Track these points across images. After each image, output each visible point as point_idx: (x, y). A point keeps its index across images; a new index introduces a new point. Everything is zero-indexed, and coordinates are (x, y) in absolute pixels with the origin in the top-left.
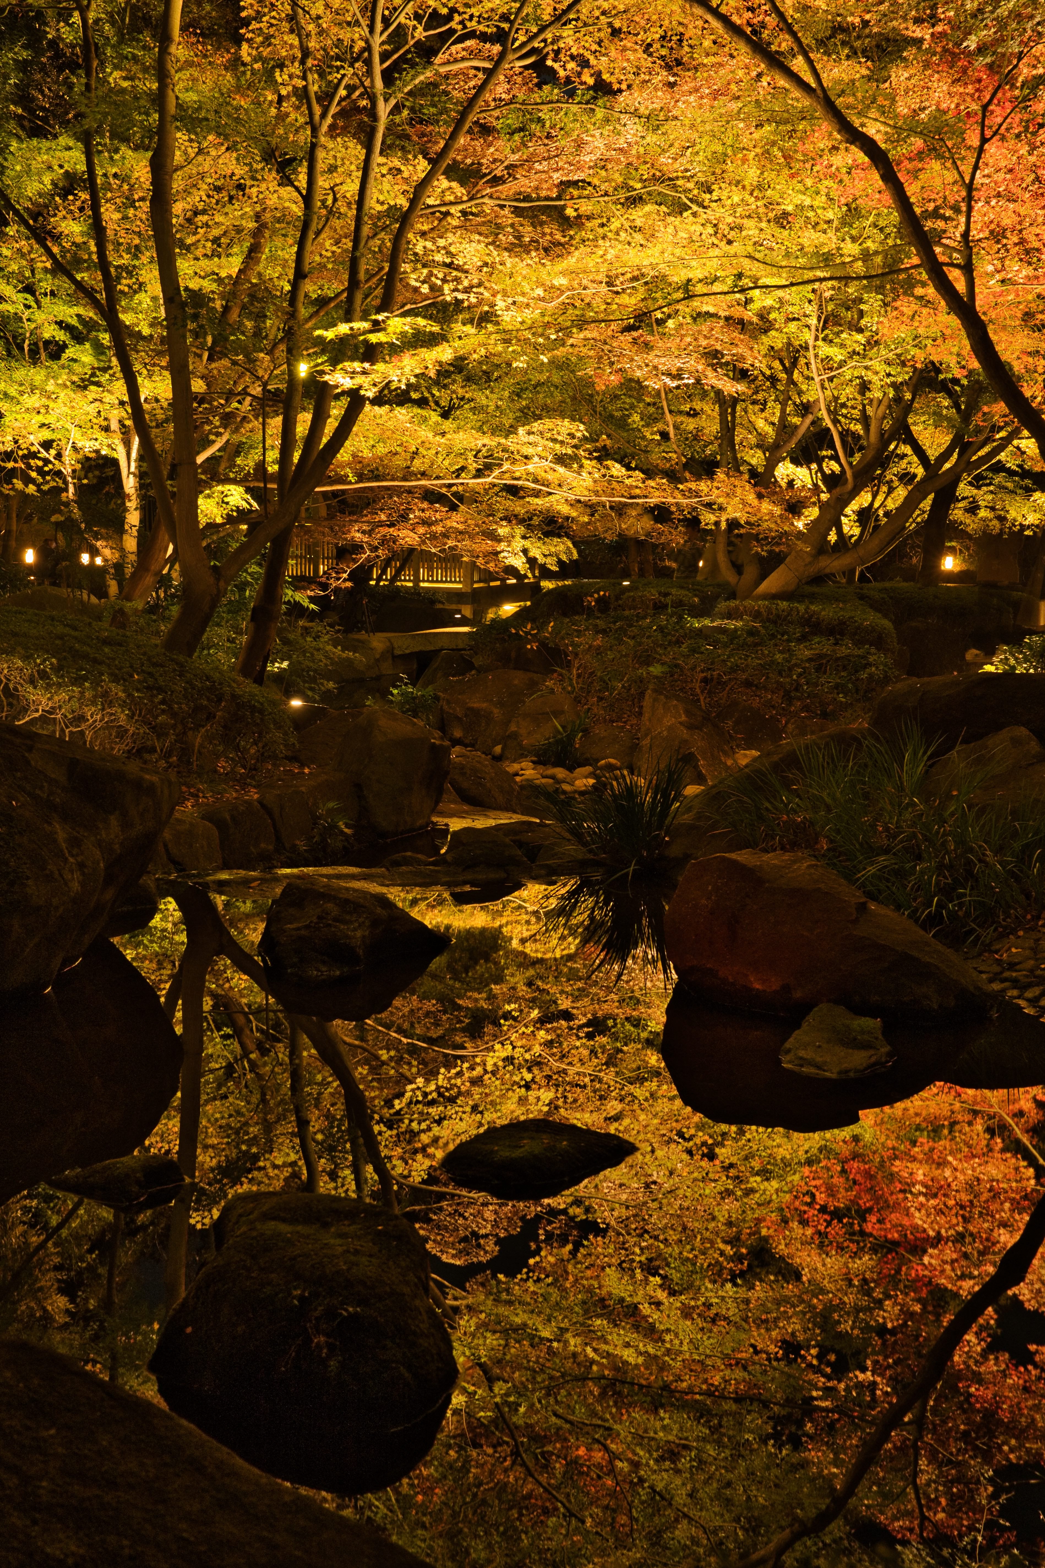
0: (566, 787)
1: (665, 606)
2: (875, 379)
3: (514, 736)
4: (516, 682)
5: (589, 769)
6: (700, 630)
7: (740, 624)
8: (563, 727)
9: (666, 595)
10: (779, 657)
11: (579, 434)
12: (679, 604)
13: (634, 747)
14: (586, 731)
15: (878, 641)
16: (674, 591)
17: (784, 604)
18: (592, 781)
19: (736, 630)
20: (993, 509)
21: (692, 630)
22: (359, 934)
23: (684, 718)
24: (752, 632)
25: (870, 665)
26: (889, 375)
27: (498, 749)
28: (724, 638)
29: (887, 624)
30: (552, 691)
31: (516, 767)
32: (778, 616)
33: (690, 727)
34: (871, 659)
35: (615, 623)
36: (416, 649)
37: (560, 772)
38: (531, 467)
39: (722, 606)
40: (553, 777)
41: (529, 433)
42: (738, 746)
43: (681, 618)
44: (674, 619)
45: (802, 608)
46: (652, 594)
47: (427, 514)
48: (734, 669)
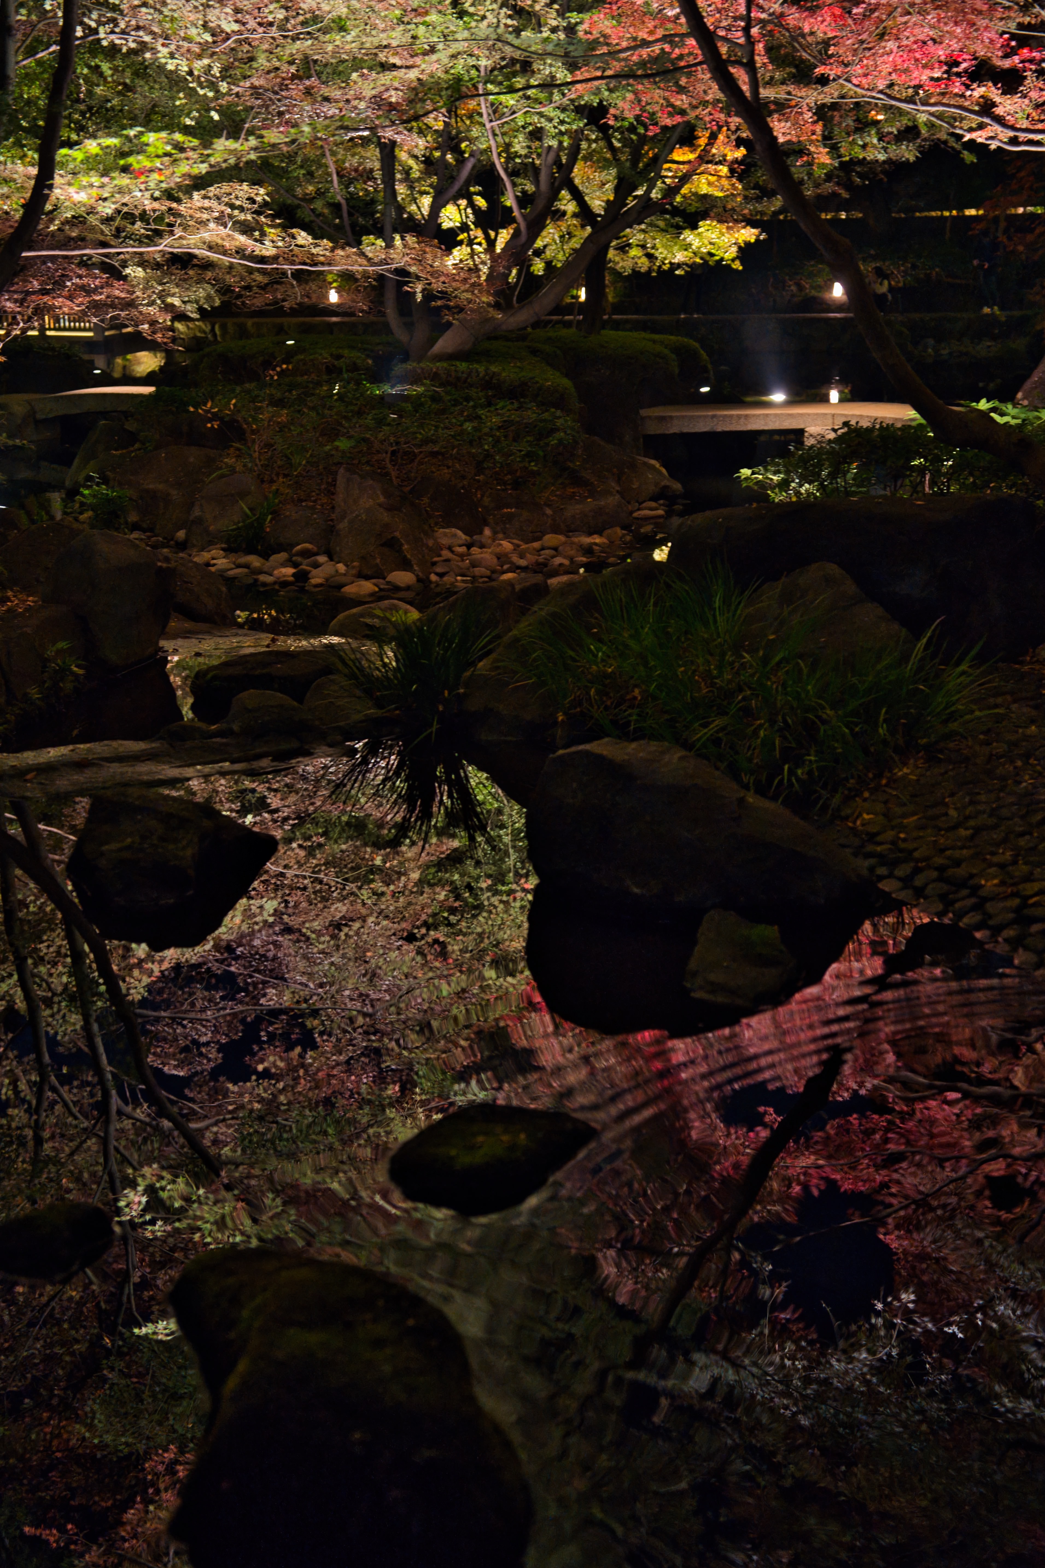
0: (263, 578)
1: (340, 371)
2: (548, 126)
3: (199, 521)
4: (192, 460)
5: (283, 556)
6: (382, 398)
7: (421, 389)
8: (251, 509)
9: (339, 357)
10: (468, 426)
11: (259, 199)
12: (354, 368)
13: (331, 530)
14: (275, 513)
15: (559, 401)
16: (346, 352)
17: (463, 366)
18: (290, 571)
19: (419, 396)
20: (643, 247)
21: (373, 397)
22: (189, 852)
23: (382, 499)
24: (435, 398)
25: (557, 430)
26: (562, 122)
27: (181, 534)
28: (409, 407)
29: (566, 382)
30: (233, 471)
31: (206, 556)
32: (458, 379)
33: (389, 509)
34: (559, 422)
35: (290, 391)
36: (61, 413)
37: (255, 561)
38: (206, 236)
39: (399, 369)
40: (247, 566)
41: (205, 197)
42: (436, 524)
43: (358, 383)
44: (352, 385)
45: (481, 369)
46: (324, 356)
47: (85, 280)
48: (426, 441)
